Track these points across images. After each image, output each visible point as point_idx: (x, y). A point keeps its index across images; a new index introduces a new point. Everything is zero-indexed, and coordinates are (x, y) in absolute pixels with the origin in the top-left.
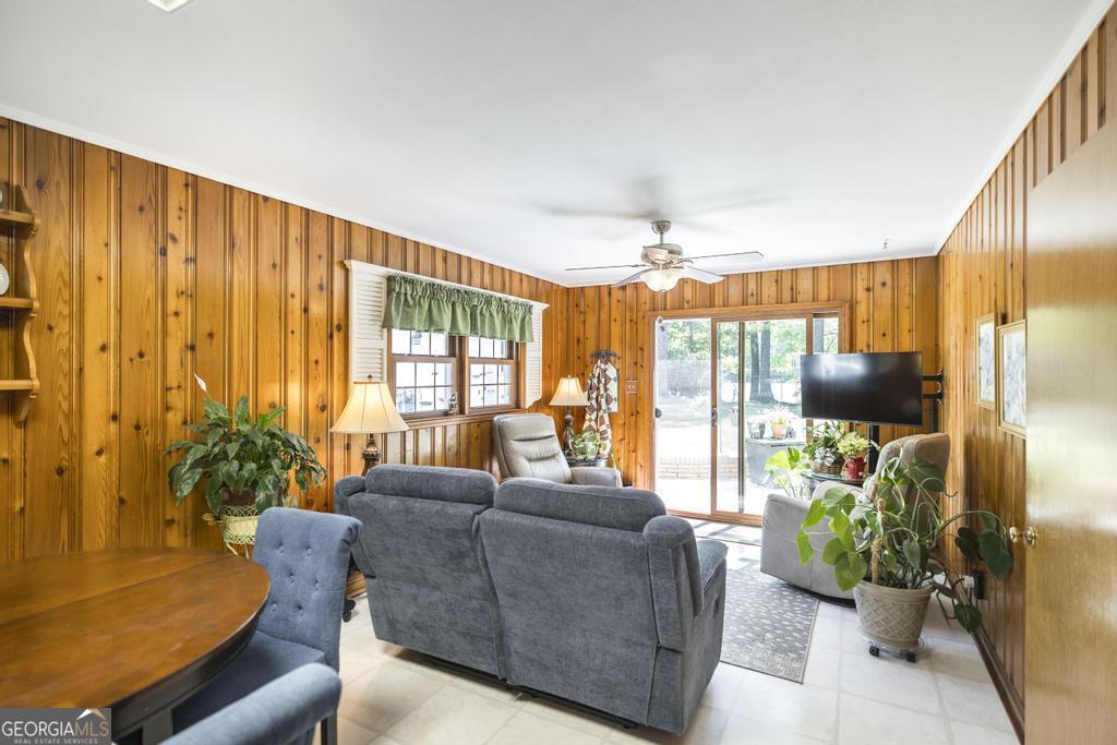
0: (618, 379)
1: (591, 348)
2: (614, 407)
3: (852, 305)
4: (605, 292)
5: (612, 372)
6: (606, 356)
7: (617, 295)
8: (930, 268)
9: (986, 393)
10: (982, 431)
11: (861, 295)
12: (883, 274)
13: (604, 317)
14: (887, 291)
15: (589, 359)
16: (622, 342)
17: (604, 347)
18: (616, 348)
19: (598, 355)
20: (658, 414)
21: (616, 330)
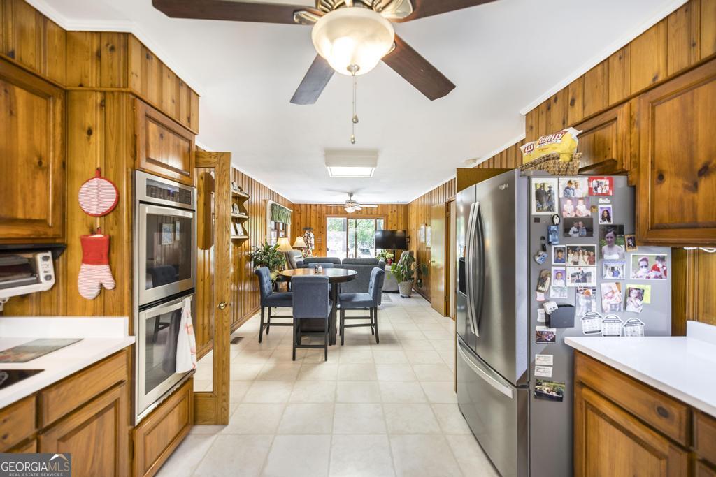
0: (314, 238)
1: (303, 226)
2: (313, 247)
3: (387, 216)
4: (309, 207)
5: (312, 235)
6: (310, 230)
7: (313, 208)
8: (406, 207)
9: (423, 240)
10: (421, 250)
11: (389, 214)
12: (395, 208)
13: (308, 215)
14: (396, 213)
15: (302, 230)
16: (315, 224)
17: (308, 226)
18: (313, 226)
19: (306, 229)
20: (328, 250)
21: (313, 220)
